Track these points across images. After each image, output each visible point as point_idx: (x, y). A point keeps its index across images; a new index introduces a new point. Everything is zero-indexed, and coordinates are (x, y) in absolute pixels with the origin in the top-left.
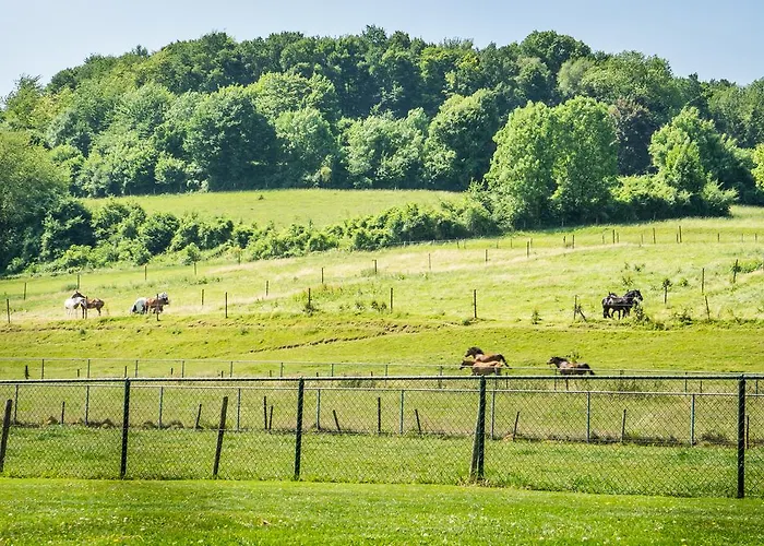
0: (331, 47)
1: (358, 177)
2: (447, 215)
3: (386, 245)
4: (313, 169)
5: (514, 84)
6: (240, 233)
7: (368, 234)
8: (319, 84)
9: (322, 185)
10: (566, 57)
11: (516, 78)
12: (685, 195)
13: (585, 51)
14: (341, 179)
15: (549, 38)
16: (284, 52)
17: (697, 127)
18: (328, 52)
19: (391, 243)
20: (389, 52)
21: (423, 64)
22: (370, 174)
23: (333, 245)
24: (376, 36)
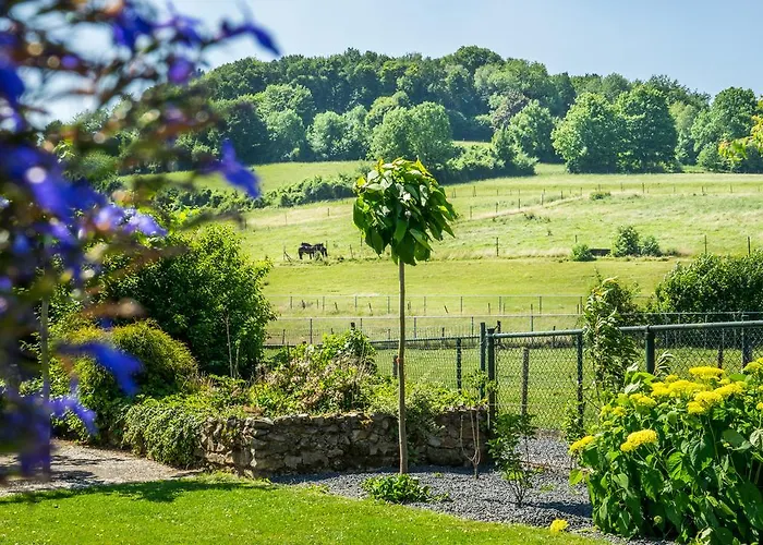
0: (321, 63)
1: (319, 153)
2: (340, 182)
3: (300, 204)
4: (290, 150)
5: (444, 84)
6: (215, 198)
7: (289, 196)
8: (301, 92)
9: (295, 159)
10: (483, 63)
11: (446, 79)
12: (501, 163)
13: (496, 59)
14: (308, 155)
15: (471, 51)
16: (289, 70)
17: (538, 114)
18: (318, 67)
19: (302, 202)
20: (360, 65)
21: (381, 72)
22: (327, 151)
23: (269, 204)
24: (353, 55)
